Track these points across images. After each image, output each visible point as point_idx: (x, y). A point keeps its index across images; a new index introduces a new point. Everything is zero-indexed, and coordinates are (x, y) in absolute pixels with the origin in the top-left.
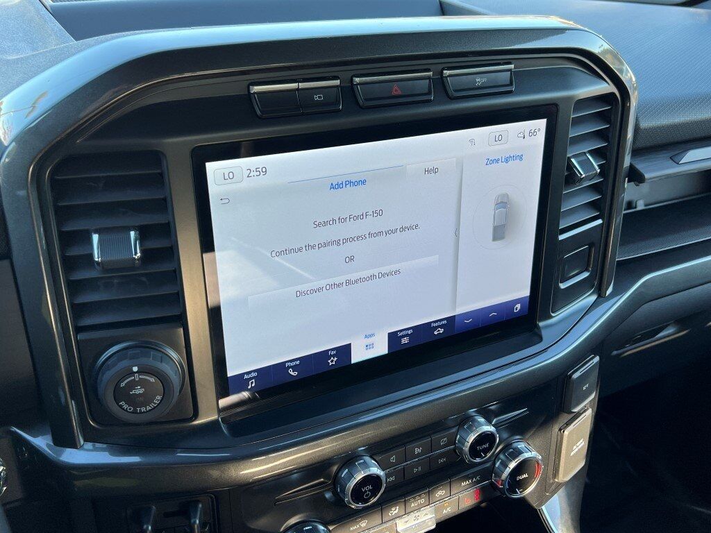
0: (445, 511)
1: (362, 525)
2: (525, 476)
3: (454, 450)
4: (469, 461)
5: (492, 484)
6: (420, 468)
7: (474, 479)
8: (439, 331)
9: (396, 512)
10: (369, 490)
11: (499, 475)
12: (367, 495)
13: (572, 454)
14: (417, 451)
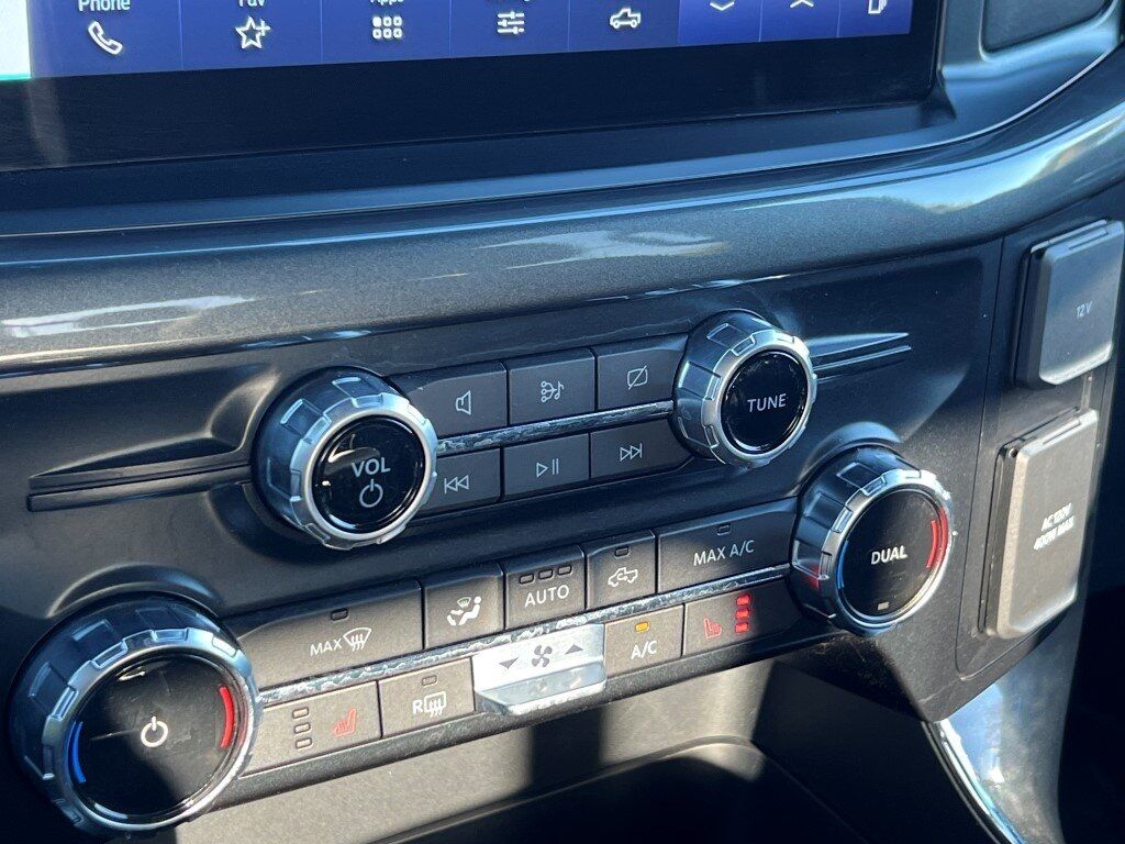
0: (636, 652)
1: (352, 644)
2: (898, 554)
3: (670, 418)
4: (722, 449)
5: (792, 578)
6: (556, 463)
7: (734, 551)
8: (625, 17)
9: (474, 614)
10: (379, 477)
11: (812, 549)
12: (370, 496)
13: (1039, 544)
14: (550, 391)
